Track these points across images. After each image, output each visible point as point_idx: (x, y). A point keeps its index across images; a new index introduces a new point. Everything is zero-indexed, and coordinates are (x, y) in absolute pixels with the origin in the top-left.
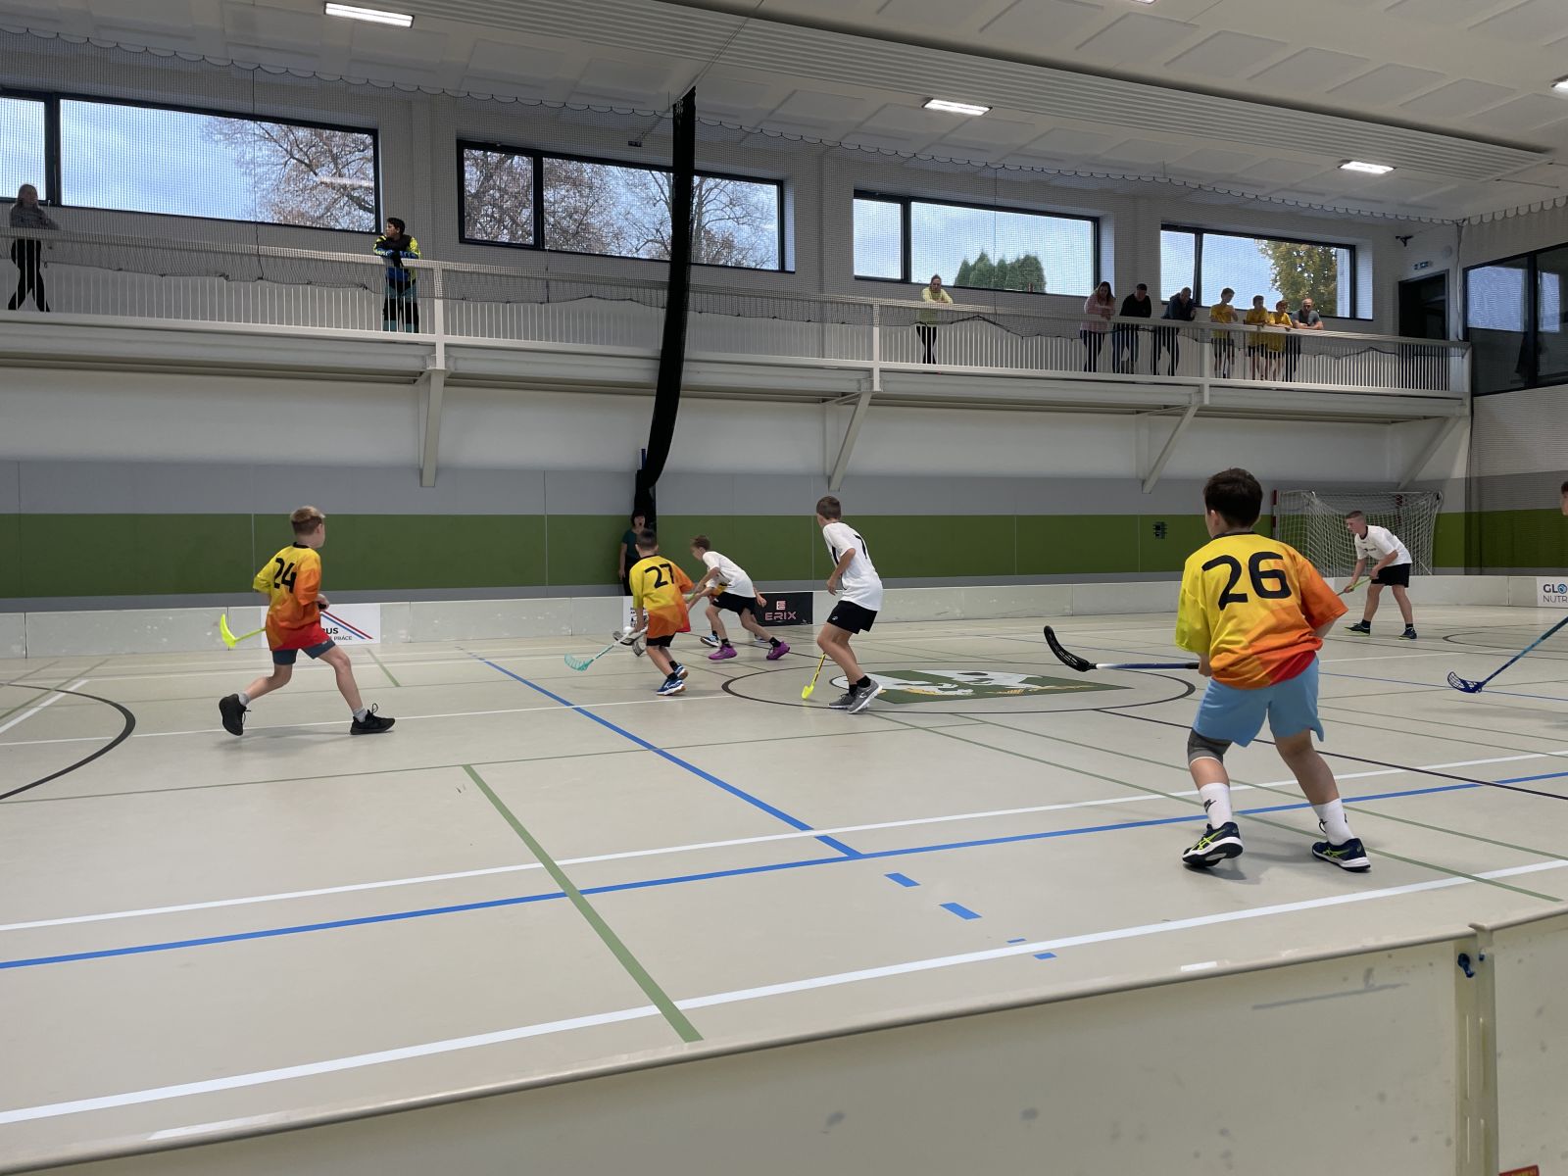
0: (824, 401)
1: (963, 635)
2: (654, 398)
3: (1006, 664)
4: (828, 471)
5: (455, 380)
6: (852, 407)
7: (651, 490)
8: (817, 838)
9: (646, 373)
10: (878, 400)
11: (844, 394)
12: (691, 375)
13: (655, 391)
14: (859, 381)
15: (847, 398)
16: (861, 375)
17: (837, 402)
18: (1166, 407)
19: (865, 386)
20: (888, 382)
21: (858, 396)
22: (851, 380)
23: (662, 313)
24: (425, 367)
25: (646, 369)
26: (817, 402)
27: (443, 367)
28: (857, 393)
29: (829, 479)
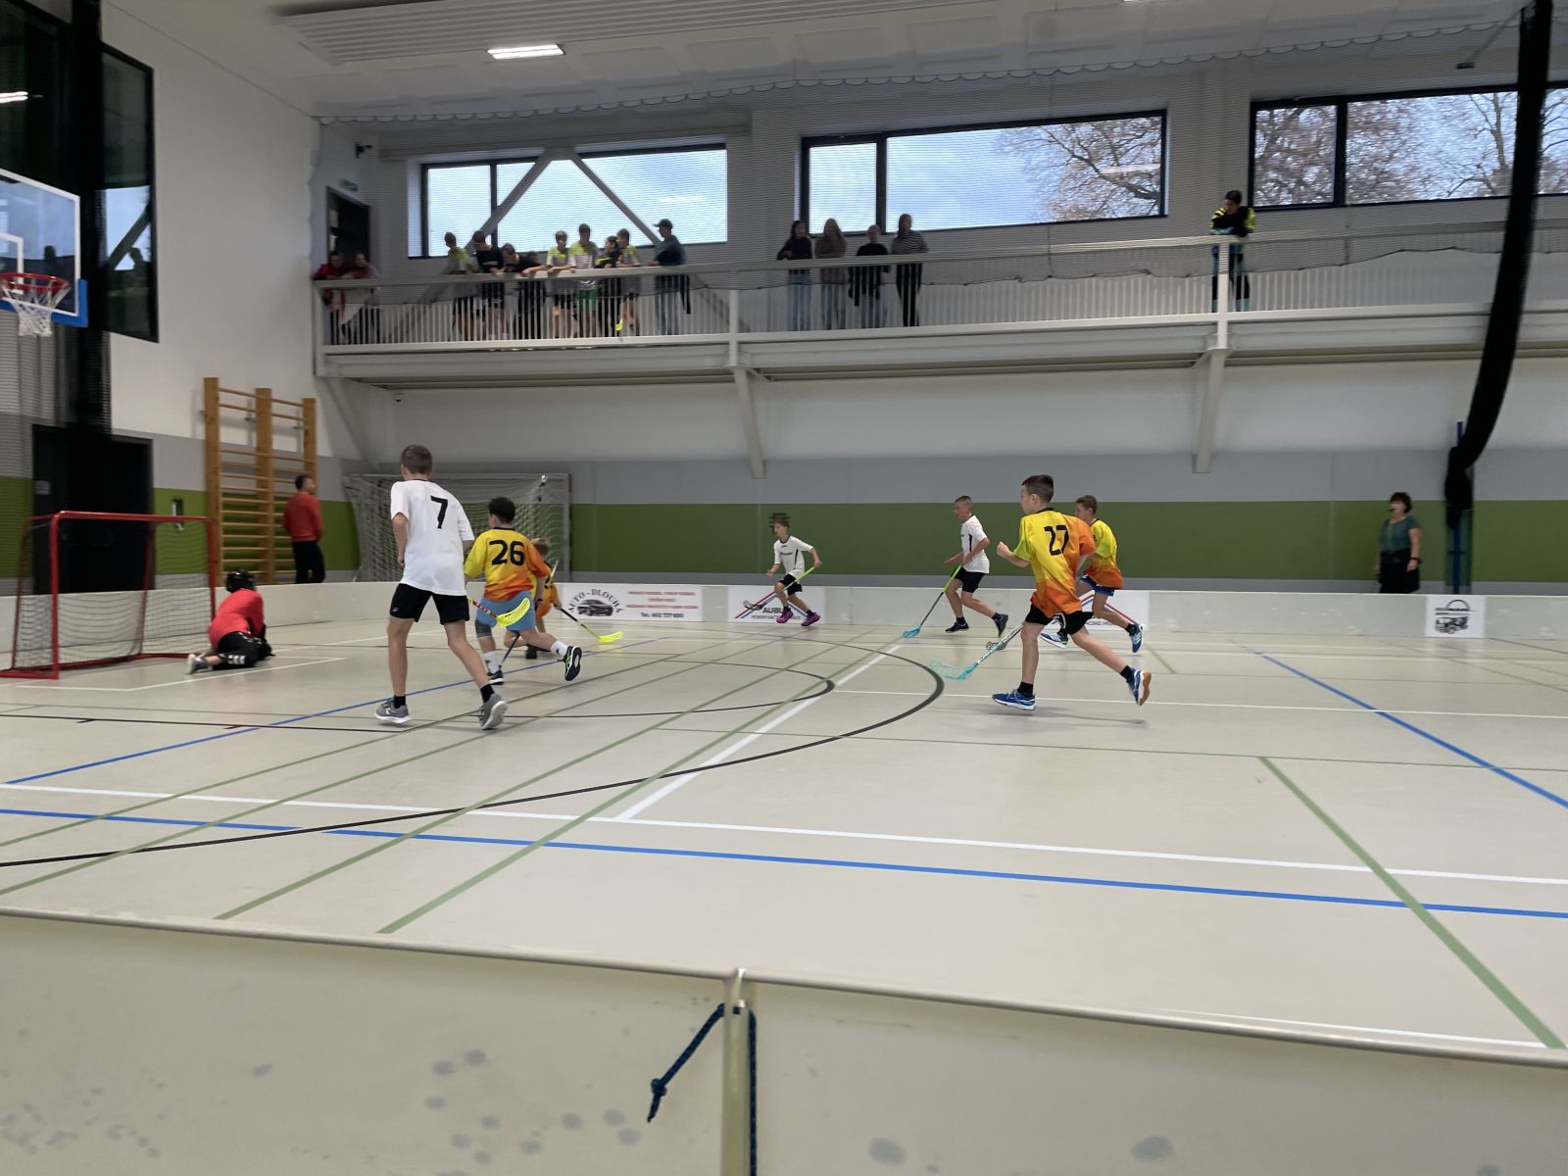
5: (1236, 359)
7: (1468, 471)
9: (1470, 331)
12: (1530, 330)
13: (1480, 353)
24: (1205, 348)
25: (1469, 328)
27: (1224, 347)
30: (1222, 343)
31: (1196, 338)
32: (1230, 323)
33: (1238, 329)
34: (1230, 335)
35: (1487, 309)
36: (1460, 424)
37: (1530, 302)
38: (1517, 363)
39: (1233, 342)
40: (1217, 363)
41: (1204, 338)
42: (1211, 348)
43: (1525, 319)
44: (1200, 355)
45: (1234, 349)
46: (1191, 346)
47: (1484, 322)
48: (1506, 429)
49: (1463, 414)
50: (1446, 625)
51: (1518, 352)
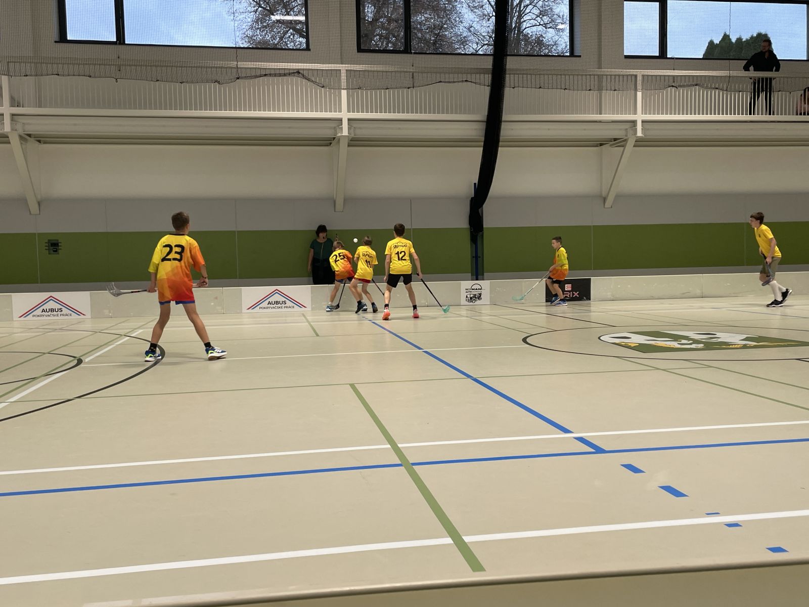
0: (601, 145)
1: (702, 308)
2: (482, 149)
3: (731, 327)
4: (604, 194)
5: (355, 142)
6: (622, 149)
7: (480, 210)
8: (576, 438)
9: (477, 131)
10: (640, 143)
11: (615, 140)
12: (507, 131)
14: (626, 130)
15: (618, 142)
16: (627, 126)
17: (611, 145)
19: (630, 132)
20: (648, 129)
21: (626, 140)
22: (621, 129)
23: (487, 90)
24: (335, 133)
25: (476, 129)
26: (597, 146)
27: (347, 134)
28: (626, 138)
29: (605, 199)
30: (345, 132)
31: (330, 128)
32: (349, 120)
33: (355, 124)
34: (349, 129)
35: (485, 119)
36: (475, 184)
37: (505, 116)
38: (499, 148)
39: (351, 131)
40: (344, 144)
41: (335, 128)
42: (339, 135)
43: (504, 126)
44: (334, 138)
45: (353, 135)
46: (327, 133)
47: (483, 126)
48: (498, 186)
49: (475, 179)
50: (471, 298)
51: (501, 143)
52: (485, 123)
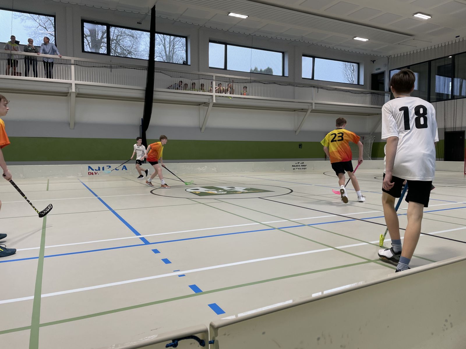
0: (199, 105)
4: (201, 127)
5: (79, 95)
6: (208, 107)
8: (140, 238)
9: (141, 94)
10: (215, 105)
11: (205, 103)
12: (156, 96)
14: (209, 99)
16: (210, 97)
17: (204, 105)
18: (302, 109)
19: (211, 101)
20: (218, 99)
21: (209, 104)
22: (206, 99)
24: (69, 90)
26: (197, 105)
27: (74, 91)
28: (209, 102)
29: (201, 129)
30: (73, 90)
31: (66, 87)
32: (76, 84)
33: (78, 86)
34: (76, 88)
35: (145, 89)
36: (142, 119)
37: (155, 89)
38: (153, 104)
39: (77, 90)
40: (73, 96)
41: (68, 88)
42: (70, 91)
43: (154, 93)
44: (68, 93)
45: (78, 92)
46: (65, 90)
47: (144, 92)
48: (153, 121)
49: (142, 116)
51: (153, 101)
52: (145, 91)
